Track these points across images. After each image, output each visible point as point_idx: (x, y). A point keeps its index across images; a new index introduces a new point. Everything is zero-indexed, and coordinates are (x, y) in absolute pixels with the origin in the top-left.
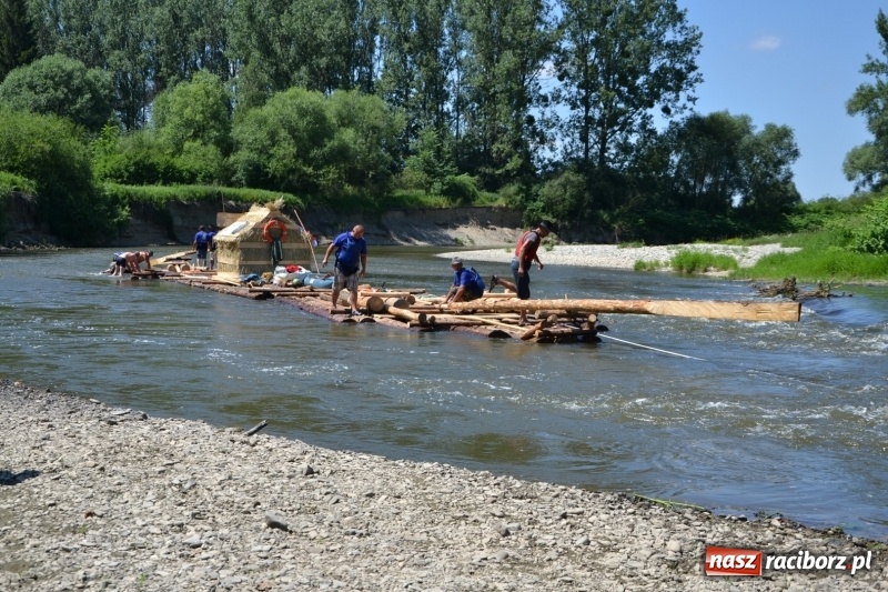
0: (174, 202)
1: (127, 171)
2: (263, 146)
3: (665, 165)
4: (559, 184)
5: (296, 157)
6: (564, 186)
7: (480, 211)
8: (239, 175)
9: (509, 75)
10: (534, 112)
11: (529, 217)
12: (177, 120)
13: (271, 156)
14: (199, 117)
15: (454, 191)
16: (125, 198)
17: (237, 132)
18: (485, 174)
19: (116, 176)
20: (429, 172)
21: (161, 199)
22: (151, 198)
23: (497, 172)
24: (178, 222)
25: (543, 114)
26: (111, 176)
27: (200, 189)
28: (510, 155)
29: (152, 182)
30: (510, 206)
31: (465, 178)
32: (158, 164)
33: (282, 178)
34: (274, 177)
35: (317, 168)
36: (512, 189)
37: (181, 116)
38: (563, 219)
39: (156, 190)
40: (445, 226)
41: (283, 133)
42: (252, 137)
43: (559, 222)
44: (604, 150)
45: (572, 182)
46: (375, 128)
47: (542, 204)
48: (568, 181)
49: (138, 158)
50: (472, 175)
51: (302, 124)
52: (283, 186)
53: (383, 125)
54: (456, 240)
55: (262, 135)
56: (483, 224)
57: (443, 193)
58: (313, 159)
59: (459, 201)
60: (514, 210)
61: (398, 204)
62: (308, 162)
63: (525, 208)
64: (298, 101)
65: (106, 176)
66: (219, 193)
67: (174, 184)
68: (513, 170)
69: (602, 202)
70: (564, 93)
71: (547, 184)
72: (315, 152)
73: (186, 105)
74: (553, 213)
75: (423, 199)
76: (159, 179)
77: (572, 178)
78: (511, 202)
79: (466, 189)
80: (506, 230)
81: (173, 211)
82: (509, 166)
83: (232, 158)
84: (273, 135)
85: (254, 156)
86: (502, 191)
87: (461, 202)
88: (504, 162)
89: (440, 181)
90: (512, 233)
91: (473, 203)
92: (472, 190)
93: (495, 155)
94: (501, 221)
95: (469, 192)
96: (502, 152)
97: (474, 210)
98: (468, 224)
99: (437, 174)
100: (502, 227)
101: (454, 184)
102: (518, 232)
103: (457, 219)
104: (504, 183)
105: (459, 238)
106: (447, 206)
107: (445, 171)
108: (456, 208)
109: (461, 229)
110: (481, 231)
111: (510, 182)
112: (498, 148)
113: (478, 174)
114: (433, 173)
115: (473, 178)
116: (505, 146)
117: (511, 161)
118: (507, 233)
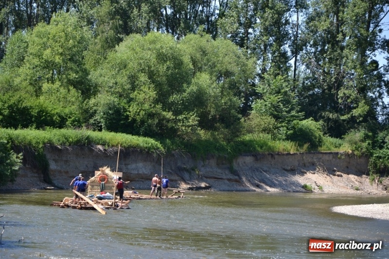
0: (50, 146)
2: (124, 90)
5: (156, 102)
7: (326, 157)
8: (97, 117)
9: (358, 19)
11: (375, 165)
12: (36, 61)
13: (131, 100)
14: (58, 59)
15: (300, 137)
17: (94, 76)
18: (329, 119)
20: (277, 117)
21: (38, 143)
23: (343, 118)
25: (388, 59)
27: (72, 133)
28: (356, 101)
29: (25, 126)
30: (356, 153)
32: (31, 108)
33: (143, 122)
34: (134, 120)
35: (176, 113)
36: (357, 135)
37: (40, 57)
40: (293, 171)
41: (143, 78)
42: (113, 81)
46: (228, 74)
49: (12, 102)
50: (316, 120)
51: (162, 69)
52: (142, 129)
53: (236, 69)
54: (305, 187)
55: (123, 79)
56: (331, 171)
57: (289, 138)
58: (173, 103)
59: (306, 146)
60: (360, 157)
61: (248, 149)
62: (167, 107)
63: (372, 155)
64: (158, 46)
66: (88, 138)
67: (48, 128)
68: (360, 116)
72: (174, 98)
73: (45, 46)
75: (271, 143)
76: (32, 122)
78: (357, 149)
79: (313, 135)
80: (352, 177)
81: (48, 156)
82: (356, 112)
83: (92, 101)
84: (133, 79)
85: (115, 99)
86: (348, 137)
87: (308, 148)
88: (350, 109)
89: (285, 126)
90: (358, 180)
91: (319, 148)
92: (317, 135)
93: (340, 101)
94: (347, 167)
95: (316, 138)
96: (348, 97)
97: (321, 156)
98: (315, 169)
99: (285, 119)
100: (348, 174)
101: (301, 130)
102: (363, 179)
103: (305, 166)
104: (349, 129)
105: (308, 184)
106: (295, 152)
107: (293, 116)
108: (303, 153)
109: (309, 175)
110: (328, 177)
111: (355, 128)
112: (344, 93)
113: (322, 117)
114: (280, 118)
115: (318, 123)
116: (350, 92)
117: (357, 107)
118: (353, 180)
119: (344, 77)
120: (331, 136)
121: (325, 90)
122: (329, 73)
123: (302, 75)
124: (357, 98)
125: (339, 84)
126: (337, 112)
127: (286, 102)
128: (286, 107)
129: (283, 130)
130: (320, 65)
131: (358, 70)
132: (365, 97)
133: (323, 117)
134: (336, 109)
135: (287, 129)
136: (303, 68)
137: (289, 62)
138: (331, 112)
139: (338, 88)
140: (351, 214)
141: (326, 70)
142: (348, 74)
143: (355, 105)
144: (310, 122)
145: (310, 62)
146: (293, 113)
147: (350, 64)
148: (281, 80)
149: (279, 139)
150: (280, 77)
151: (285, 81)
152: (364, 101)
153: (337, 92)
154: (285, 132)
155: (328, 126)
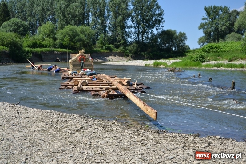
0: (42, 52)
1: (31, 45)
3: (157, 42)
5: (70, 41)
6: (133, 47)
7: (114, 53)
8: (58, 46)
9: (120, 21)
10: (127, 30)
11: (126, 54)
12: (43, 33)
14: (48, 32)
15: (108, 48)
16: (30, 51)
17: (56, 36)
18: (115, 44)
19: (29, 46)
20: (102, 44)
21: (39, 51)
22: (37, 51)
23: (118, 44)
24: (43, 57)
26: (27, 46)
27: (48, 49)
28: (121, 40)
29: (37, 48)
30: (121, 52)
31: (111, 45)
32: (38, 43)
36: (122, 48)
37: (44, 32)
39: (38, 49)
40: (106, 57)
41: (67, 36)
42: (60, 37)
43: (132, 55)
44: (143, 38)
47: (128, 51)
48: (134, 46)
49: (33, 42)
50: (112, 45)
52: (68, 48)
55: (62, 36)
56: (115, 56)
57: (106, 49)
59: (109, 50)
63: (125, 52)
65: (26, 46)
67: (42, 48)
69: (142, 50)
70: (133, 25)
71: (130, 46)
73: (45, 29)
74: (131, 53)
75: (101, 50)
76: (39, 47)
77: (135, 45)
80: (120, 57)
81: (42, 55)
82: (121, 42)
83: (56, 42)
85: (61, 41)
86: (119, 48)
88: (120, 41)
91: (113, 51)
93: (117, 40)
94: (119, 55)
95: (112, 49)
98: (111, 56)
102: (123, 58)
103: (109, 55)
104: (120, 46)
105: (110, 59)
106: (107, 52)
112: (118, 38)
113: (114, 44)
116: (120, 38)
120: (115, 48)
134: (117, 42)
149: (104, 49)
155: (115, 46)
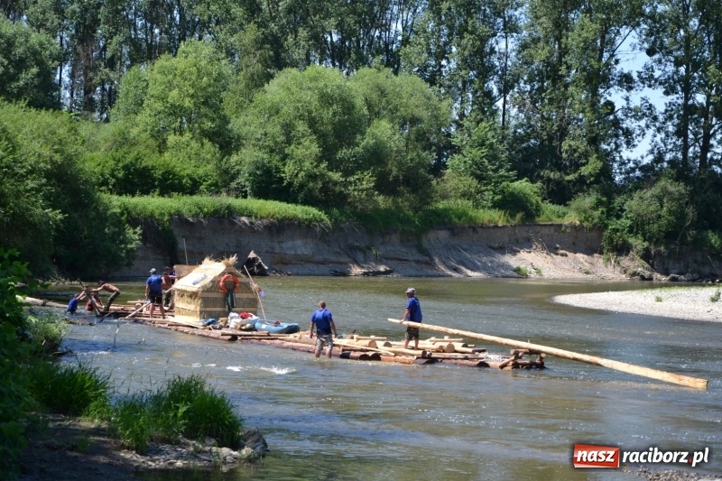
0: (178, 218)
1: (113, 176)
2: (276, 143)
4: (653, 196)
5: (319, 160)
6: (660, 199)
7: (546, 231)
9: (587, 47)
10: (616, 96)
11: (611, 240)
12: (159, 106)
13: (285, 157)
14: (188, 103)
15: (511, 203)
16: (122, 214)
17: (236, 125)
18: (549, 180)
20: (480, 178)
21: (162, 214)
23: (568, 178)
25: (627, 99)
27: (207, 201)
28: (586, 155)
29: (145, 192)
30: (585, 224)
31: (522, 185)
32: (153, 168)
33: (302, 186)
34: (290, 184)
35: (347, 173)
36: (587, 200)
37: (164, 100)
38: (657, 243)
39: (153, 203)
40: (502, 250)
41: (301, 127)
42: (261, 131)
43: (652, 247)
44: (706, 148)
45: (670, 193)
46: (414, 121)
47: (629, 222)
48: (665, 192)
49: (128, 161)
50: (533, 182)
51: (327, 114)
52: (301, 195)
53: (424, 114)
54: (518, 270)
55: (275, 129)
56: (552, 249)
57: (496, 205)
58: (341, 161)
59: (519, 216)
60: (591, 230)
61: (441, 220)
62: (334, 165)
63: (606, 226)
64: (321, 84)
66: (229, 207)
67: (175, 194)
68: (591, 175)
69: (710, 220)
70: (657, 74)
71: (636, 195)
72: (343, 153)
73: (170, 86)
74: (644, 235)
75: (472, 213)
76: (155, 187)
77: (671, 188)
79: (528, 201)
80: (580, 256)
81: (176, 232)
82: (585, 171)
83: (234, 158)
84: (288, 128)
85: (264, 156)
86: (575, 203)
87: (522, 218)
88: (577, 166)
89: (491, 190)
90: (588, 260)
91: (537, 219)
92: (534, 202)
93: (564, 155)
94: (574, 244)
95: (532, 205)
96: (575, 151)
97: (538, 229)
98: (531, 247)
99: (491, 180)
100: (575, 253)
101: (512, 194)
102: (595, 259)
103: (518, 242)
104: (576, 193)
105: (522, 266)
106: (505, 223)
107: (501, 176)
108: (515, 226)
109: (523, 254)
110: (549, 257)
111: (583, 191)
112: (570, 146)
113: (540, 177)
114: (484, 179)
115: (535, 185)
116: (578, 143)
117: (587, 163)
118: (581, 260)
119: (569, 124)
120: (551, 202)
121: (544, 141)
122: (549, 119)
123: (513, 122)
124: (587, 151)
125: (563, 133)
126: (560, 170)
127: (493, 158)
128: (493, 165)
129: (488, 195)
130: (537, 108)
131: (588, 114)
132: (597, 150)
133: (542, 178)
134: (559, 166)
135: (494, 193)
136: (514, 111)
137: (497, 103)
138: (552, 171)
139: (562, 139)
140: (579, 306)
141: (544, 114)
142: (574, 119)
143: (584, 161)
144: (524, 184)
145: (524, 105)
146: (502, 172)
147: (577, 106)
148: (485, 128)
149: (483, 207)
150: (483, 124)
151: (490, 130)
152: (595, 155)
153: (561, 143)
154: (491, 197)
155: (548, 189)
